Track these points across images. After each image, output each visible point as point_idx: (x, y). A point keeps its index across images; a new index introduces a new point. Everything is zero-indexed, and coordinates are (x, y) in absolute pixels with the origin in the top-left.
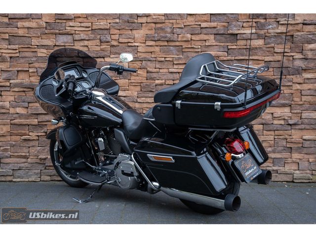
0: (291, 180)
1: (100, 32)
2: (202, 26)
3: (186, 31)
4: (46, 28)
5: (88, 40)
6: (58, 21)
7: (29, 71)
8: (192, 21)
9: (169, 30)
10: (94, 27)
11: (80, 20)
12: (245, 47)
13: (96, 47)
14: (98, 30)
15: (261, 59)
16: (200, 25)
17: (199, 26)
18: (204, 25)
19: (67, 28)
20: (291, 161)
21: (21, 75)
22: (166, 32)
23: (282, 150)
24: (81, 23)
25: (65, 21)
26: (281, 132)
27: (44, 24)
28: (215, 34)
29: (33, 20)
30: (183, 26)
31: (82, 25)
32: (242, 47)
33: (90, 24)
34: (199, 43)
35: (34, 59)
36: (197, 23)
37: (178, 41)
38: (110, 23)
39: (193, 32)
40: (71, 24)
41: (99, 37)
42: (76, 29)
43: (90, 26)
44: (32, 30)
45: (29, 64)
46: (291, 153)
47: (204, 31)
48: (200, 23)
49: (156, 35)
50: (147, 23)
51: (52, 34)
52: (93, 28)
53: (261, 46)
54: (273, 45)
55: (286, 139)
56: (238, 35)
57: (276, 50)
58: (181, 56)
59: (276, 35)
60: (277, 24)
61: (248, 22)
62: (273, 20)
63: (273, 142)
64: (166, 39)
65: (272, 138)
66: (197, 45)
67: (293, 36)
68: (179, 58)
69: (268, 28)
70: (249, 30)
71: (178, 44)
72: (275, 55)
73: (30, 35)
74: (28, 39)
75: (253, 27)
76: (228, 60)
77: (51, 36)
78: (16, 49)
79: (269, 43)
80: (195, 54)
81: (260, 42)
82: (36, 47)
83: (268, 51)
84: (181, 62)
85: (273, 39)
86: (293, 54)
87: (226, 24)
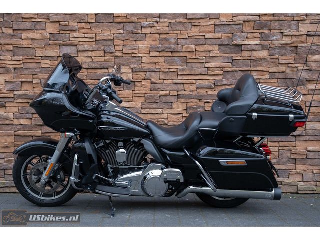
0: (296, 192)
1: (105, 43)
2: (206, 37)
3: (190, 43)
4: (50, 39)
5: (92, 51)
6: (61, 32)
7: (32, 82)
8: (196, 32)
9: (173, 41)
10: (98, 38)
11: (84, 31)
12: (250, 58)
13: (100, 58)
14: (103, 42)
15: (266, 70)
16: (205, 36)
17: (204, 37)
18: (208, 36)
19: (71, 39)
20: (295, 173)
21: (26, 87)
22: (170, 43)
23: (287, 162)
24: (85, 34)
25: (69, 32)
26: (286, 144)
27: (49, 35)
28: (219, 45)
29: (38, 32)
30: (188, 37)
31: (86, 36)
32: (246, 58)
33: (95, 35)
34: (204, 54)
35: (39, 70)
36: (201, 34)
37: (182, 52)
38: (114, 34)
39: (197, 43)
40: (75, 35)
41: (103, 48)
42: (79, 40)
43: (95, 37)
44: (36, 41)
45: (33, 75)
46: (295, 164)
47: (209, 42)
48: (204, 34)
49: (161, 46)
50: (151, 34)
51: (56, 45)
52: (97, 39)
53: (266, 58)
54: (277, 56)
55: (291, 151)
56: (243, 46)
57: (281, 61)
58: (186, 67)
59: (281, 46)
60: (281, 35)
61: (253, 33)
62: (278, 31)
63: (277, 153)
64: (171, 50)
65: (277, 149)
66: (202, 56)
67: (297, 47)
68: (184, 69)
69: (272, 39)
70: (254, 41)
71: (182, 55)
72: (280, 66)
73: (34, 47)
74: (32, 51)
75: (258, 38)
76: (232, 71)
77: (54, 47)
78: (20, 61)
79: (273, 55)
80: (199, 66)
81: (265, 53)
82: (40, 58)
83: (272, 63)
84: (185, 73)
85: (277, 51)
86: (297, 66)
87: (230, 35)
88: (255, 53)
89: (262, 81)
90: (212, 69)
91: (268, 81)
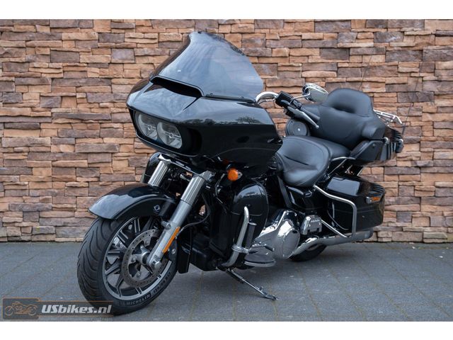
0: (420, 240)
1: (170, 45)
2: (303, 38)
3: (282, 45)
4: (99, 40)
5: (153, 56)
6: (114, 31)
7: (76, 96)
8: (290, 31)
9: (260, 42)
10: (162, 39)
11: (143, 29)
12: (360, 65)
14: (168, 43)
15: (381, 81)
16: (301, 36)
17: (300, 38)
18: (306, 36)
19: (126, 40)
20: (419, 216)
21: (67, 102)
22: (256, 45)
23: (409, 201)
24: (144, 33)
25: (123, 31)
26: (407, 177)
27: (97, 35)
28: (320, 48)
29: (83, 30)
30: (279, 38)
31: (146, 35)
32: (355, 65)
33: (157, 34)
34: (300, 60)
35: (83, 81)
36: (297, 34)
37: (272, 57)
38: (182, 34)
39: (292, 46)
40: (132, 34)
41: (167, 51)
42: (137, 41)
43: (157, 37)
44: (80, 43)
45: (77, 87)
46: (420, 204)
47: (307, 44)
48: (300, 34)
49: (243, 49)
50: (231, 33)
51: (106, 47)
52: (160, 40)
53: (381, 64)
54: (396, 62)
55: (414, 186)
56: (351, 50)
57: (401, 69)
58: (276, 77)
59: (400, 49)
60: (402, 34)
61: (364, 32)
62: (397, 30)
63: (397, 190)
64: (257, 55)
65: (395, 184)
66: (297, 63)
67: (422, 50)
68: (274, 80)
69: (390, 40)
70: (366, 42)
71: (271, 60)
72: (399, 75)
73: (77, 50)
74: (76, 55)
75: (371, 39)
76: (338, 82)
77: (105, 50)
78: (60, 68)
79: (391, 60)
80: (294, 75)
81: (379, 59)
82: (86, 65)
83: (389, 71)
84: (275, 85)
85: (396, 55)
86: (422, 75)
87: (335, 35)
88: (367, 59)
89: (376, 95)
90: (310, 80)
91: (383, 95)
